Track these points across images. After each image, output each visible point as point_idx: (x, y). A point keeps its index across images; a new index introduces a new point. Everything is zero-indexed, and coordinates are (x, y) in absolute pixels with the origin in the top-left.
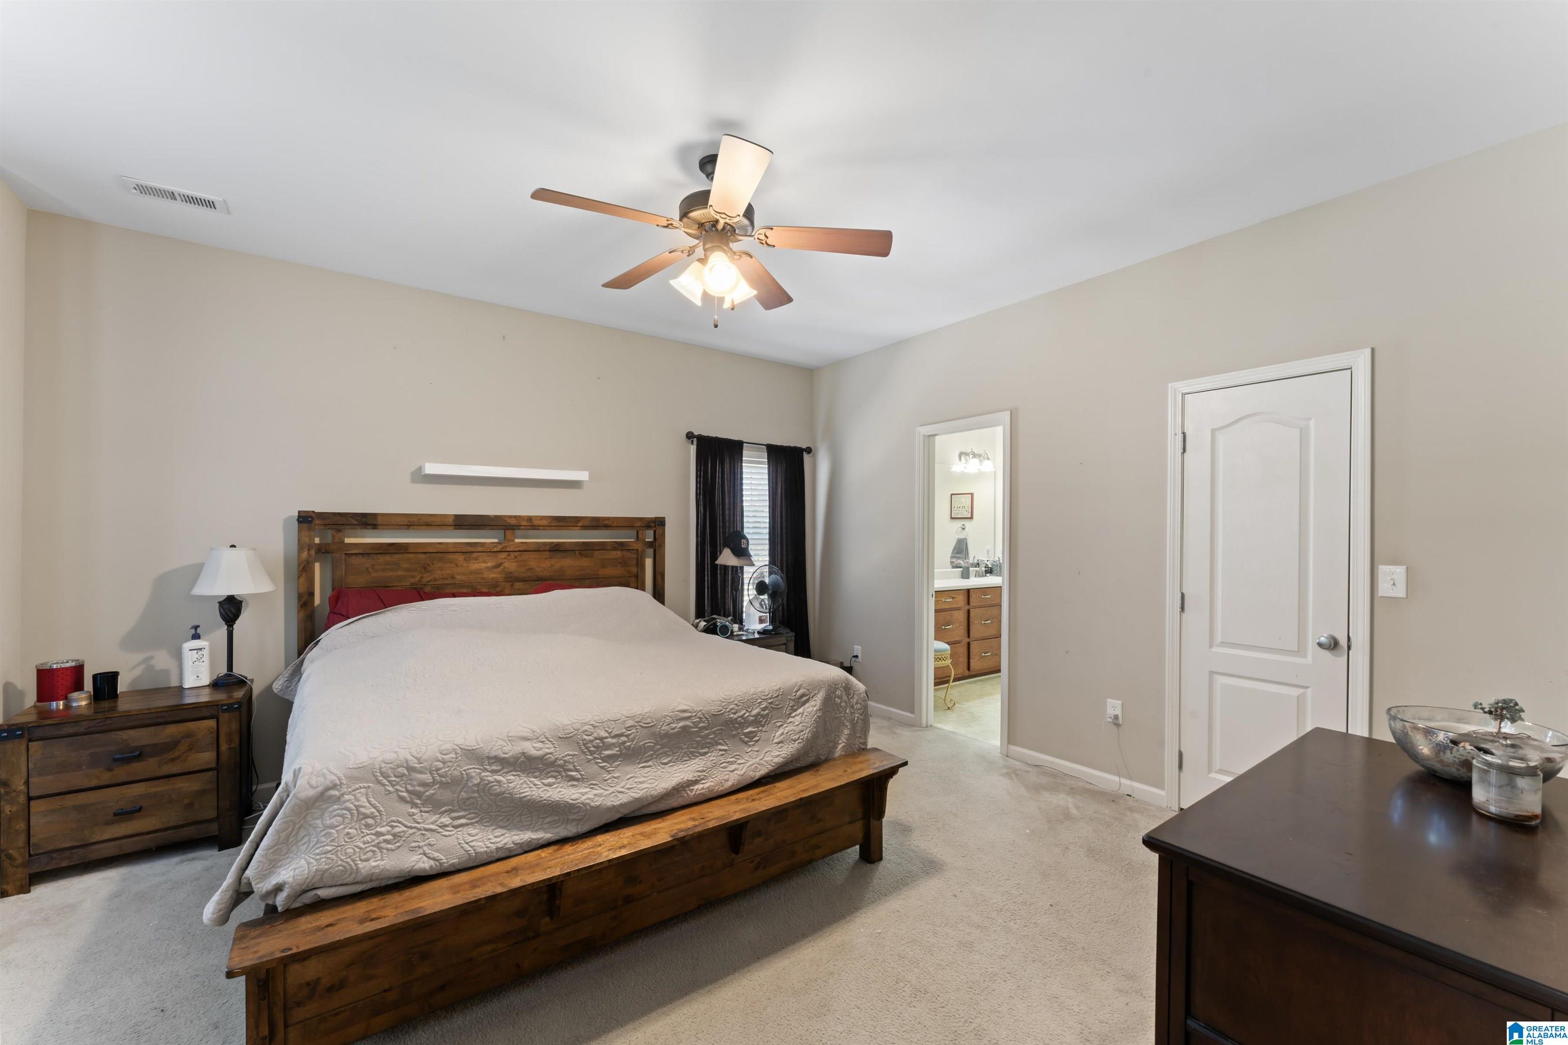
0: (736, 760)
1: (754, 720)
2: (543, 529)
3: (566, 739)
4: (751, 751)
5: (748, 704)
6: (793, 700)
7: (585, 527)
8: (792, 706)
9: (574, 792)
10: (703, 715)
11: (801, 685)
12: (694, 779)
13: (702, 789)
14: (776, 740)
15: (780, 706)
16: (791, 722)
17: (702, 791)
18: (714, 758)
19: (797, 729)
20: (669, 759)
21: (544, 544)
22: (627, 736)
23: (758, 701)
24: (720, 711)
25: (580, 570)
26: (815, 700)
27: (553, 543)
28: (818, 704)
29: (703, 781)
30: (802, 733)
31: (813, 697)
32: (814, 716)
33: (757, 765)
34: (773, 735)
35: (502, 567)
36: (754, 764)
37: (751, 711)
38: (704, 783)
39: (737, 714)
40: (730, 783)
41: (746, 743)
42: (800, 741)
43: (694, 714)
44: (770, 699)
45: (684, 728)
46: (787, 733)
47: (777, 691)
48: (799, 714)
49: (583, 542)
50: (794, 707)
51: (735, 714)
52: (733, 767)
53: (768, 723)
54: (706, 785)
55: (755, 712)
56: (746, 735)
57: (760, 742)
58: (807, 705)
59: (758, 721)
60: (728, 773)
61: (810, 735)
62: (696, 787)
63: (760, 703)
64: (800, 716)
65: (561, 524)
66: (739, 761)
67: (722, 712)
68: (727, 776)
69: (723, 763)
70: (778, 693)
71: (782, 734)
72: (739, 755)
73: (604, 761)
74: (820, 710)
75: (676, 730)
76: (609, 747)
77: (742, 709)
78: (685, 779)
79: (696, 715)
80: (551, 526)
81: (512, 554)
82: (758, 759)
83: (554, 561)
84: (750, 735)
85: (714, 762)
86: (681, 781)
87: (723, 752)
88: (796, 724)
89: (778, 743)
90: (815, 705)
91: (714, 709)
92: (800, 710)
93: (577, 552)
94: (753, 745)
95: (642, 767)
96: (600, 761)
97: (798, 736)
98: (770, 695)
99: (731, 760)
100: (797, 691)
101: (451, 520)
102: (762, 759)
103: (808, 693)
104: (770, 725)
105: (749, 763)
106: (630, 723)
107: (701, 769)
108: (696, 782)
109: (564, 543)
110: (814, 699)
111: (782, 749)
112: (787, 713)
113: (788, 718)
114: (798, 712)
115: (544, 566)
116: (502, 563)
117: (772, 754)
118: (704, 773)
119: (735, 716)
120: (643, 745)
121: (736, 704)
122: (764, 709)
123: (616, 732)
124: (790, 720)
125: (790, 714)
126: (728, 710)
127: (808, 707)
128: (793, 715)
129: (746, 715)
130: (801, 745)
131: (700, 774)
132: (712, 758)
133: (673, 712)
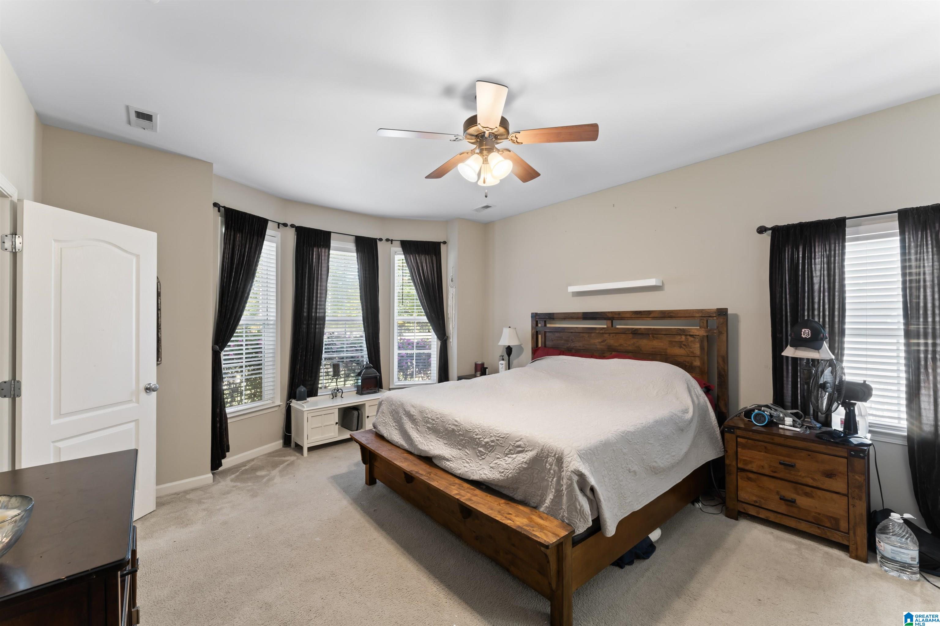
0: (470, 462)
1: (484, 445)
2: (628, 320)
3: (421, 412)
4: (478, 462)
5: (484, 433)
6: (512, 446)
7: (654, 318)
8: (511, 450)
9: (416, 435)
10: (462, 427)
11: (521, 439)
12: (447, 458)
13: (448, 465)
14: (491, 465)
15: (503, 445)
16: (505, 460)
17: (448, 466)
18: (462, 454)
19: (506, 466)
20: (447, 442)
21: (628, 329)
22: (436, 422)
23: (491, 435)
24: (470, 430)
25: (653, 348)
26: (527, 455)
27: (633, 328)
28: (526, 458)
29: (451, 462)
30: (506, 471)
31: (527, 451)
32: (519, 464)
33: (475, 472)
34: (492, 461)
35: (606, 342)
36: (473, 470)
37: (485, 438)
38: (450, 463)
39: (477, 436)
40: (459, 472)
41: (478, 456)
42: (503, 475)
43: (459, 425)
44: (498, 437)
45: (453, 430)
46: (499, 465)
47: (504, 434)
48: (512, 458)
49: (654, 329)
50: (511, 451)
51: (476, 435)
52: (466, 465)
53: (492, 452)
54: (451, 465)
55: (486, 440)
56: (480, 451)
57: (484, 460)
58: (520, 455)
59: (486, 446)
60: (463, 466)
61: (510, 475)
62: (447, 463)
63: (491, 436)
64: (512, 459)
65: (638, 316)
66: (470, 464)
67: (470, 431)
68: (461, 467)
69: (464, 460)
70: (504, 436)
71: (496, 464)
72: (472, 461)
73: (427, 428)
74: (526, 463)
75: (450, 429)
76: (430, 423)
77: (480, 435)
78: (444, 455)
79: (459, 426)
80: (632, 317)
81: (612, 335)
82: (478, 469)
83: (635, 340)
84: (482, 454)
85: (461, 456)
86: (441, 454)
87: (467, 454)
88: (506, 462)
89: (491, 467)
90: (525, 458)
91: (468, 427)
92: (514, 456)
93: (650, 335)
94: (481, 460)
95: (437, 439)
96: (426, 427)
97: (503, 470)
98: (499, 435)
99: (468, 460)
100: (517, 441)
101: (581, 315)
102: (479, 470)
103: (524, 447)
104: (493, 454)
105: (473, 468)
106: (438, 416)
107: (453, 455)
108: (448, 460)
109: (640, 329)
110: (526, 453)
111: (490, 472)
112: (506, 452)
113: (505, 456)
114: (512, 456)
115: (630, 343)
116: (606, 340)
117: (484, 471)
118: (453, 459)
119: (476, 437)
120: (440, 429)
121: (479, 430)
122: (493, 441)
123: (433, 418)
124: (506, 458)
125: (507, 454)
126: (474, 431)
127: (520, 456)
128: (509, 456)
129: (481, 439)
130: (502, 478)
131: (452, 457)
132: (461, 454)
133: (453, 419)
